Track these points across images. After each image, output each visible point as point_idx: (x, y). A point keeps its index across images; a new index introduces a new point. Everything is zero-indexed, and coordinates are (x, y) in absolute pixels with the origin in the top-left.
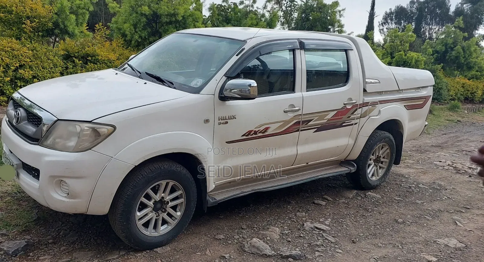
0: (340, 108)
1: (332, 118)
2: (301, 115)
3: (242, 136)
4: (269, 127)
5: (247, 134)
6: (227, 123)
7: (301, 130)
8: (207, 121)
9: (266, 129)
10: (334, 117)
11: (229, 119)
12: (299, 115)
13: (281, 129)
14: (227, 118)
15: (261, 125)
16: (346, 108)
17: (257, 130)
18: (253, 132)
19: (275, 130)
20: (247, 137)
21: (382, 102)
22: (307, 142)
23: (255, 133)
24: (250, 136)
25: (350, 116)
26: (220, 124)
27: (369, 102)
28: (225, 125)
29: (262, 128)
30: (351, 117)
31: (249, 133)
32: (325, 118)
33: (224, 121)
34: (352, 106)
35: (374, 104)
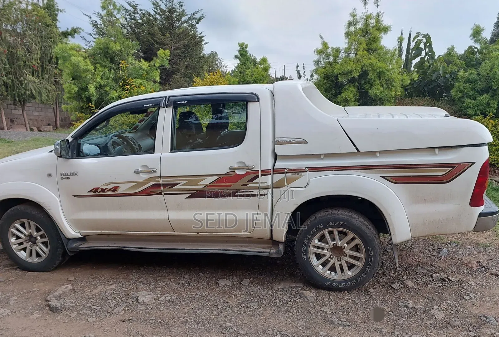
0: (224, 173)
1: (211, 184)
2: (159, 177)
3: (89, 192)
4: (119, 187)
5: (93, 191)
6: (69, 178)
7: (165, 194)
8: (50, 175)
9: (115, 189)
10: (215, 183)
11: (71, 175)
12: (157, 178)
13: (135, 190)
14: (69, 174)
15: (108, 184)
16: (234, 174)
17: (104, 188)
18: (100, 190)
19: (127, 190)
20: (94, 194)
21: (312, 169)
22: (179, 207)
23: (103, 190)
24: (97, 192)
25: (248, 184)
26: (62, 179)
27: (286, 168)
28: (67, 180)
29: (110, 187)
30: (248, 186)
31: (96, 190)
32: (199, 184)
33: (66, 176)
34: (246, 172)
35: (298, 171)
